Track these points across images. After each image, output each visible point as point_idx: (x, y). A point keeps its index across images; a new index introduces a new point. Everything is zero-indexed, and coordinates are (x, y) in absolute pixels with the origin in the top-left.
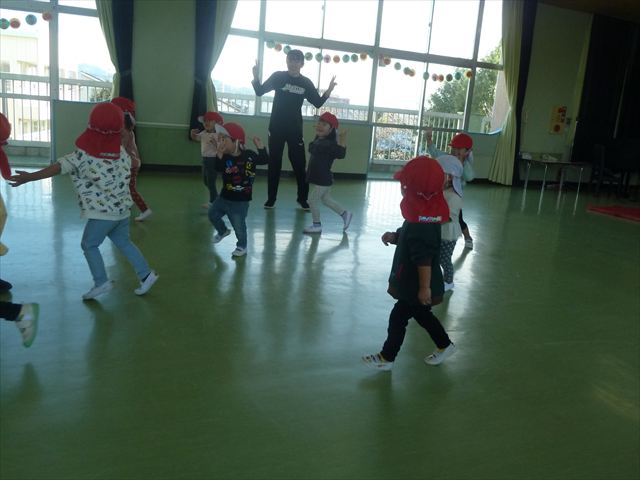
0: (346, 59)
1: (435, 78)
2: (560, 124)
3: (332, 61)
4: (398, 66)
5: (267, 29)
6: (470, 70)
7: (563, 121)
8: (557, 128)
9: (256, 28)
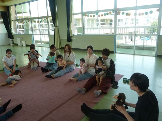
0: (105, 15)
1: (140, 14)
3: (101, 16)
4: (123, 13)
5: (84, 11)
6: (159, 8)
9: (81, 12)
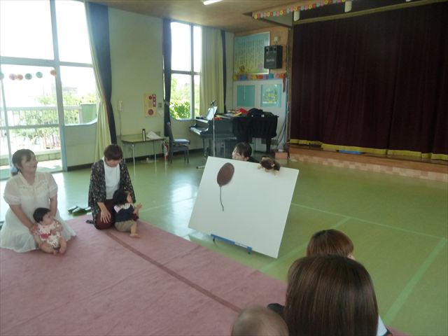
1: (13, 77)
2: (152, 108)
6: (53, 69)
7: (154, 106)
8: (151, 112)
